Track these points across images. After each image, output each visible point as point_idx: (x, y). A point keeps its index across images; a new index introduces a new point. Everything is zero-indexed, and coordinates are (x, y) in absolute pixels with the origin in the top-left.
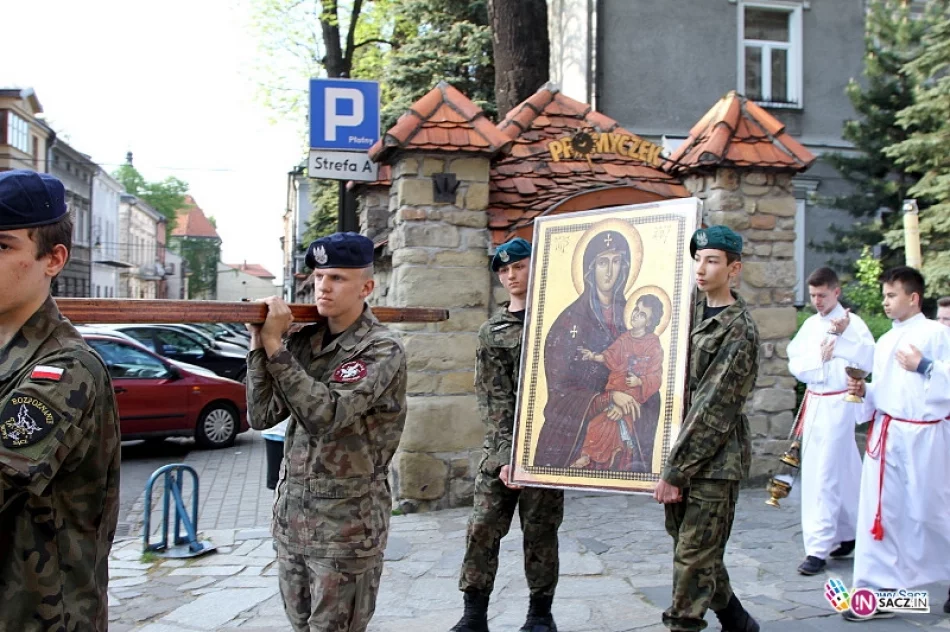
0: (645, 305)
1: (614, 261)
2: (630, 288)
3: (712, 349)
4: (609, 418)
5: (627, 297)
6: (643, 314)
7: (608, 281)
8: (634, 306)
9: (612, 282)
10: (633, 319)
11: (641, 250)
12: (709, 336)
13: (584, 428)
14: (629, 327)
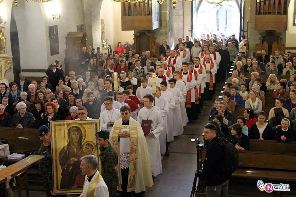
0: (88, 146)
1: (78, 134)
2: (83, 142)
3: (103, 160)
4: (82, 175)
5: (83, 144)
6: (88, 148)
7: (76, 139)
8: (85, 146)
9: (78, 140)
10: (85, 149)
11: (85, 131)
12: (103, 157)
13: (75, 178)
14: (85, 152)
